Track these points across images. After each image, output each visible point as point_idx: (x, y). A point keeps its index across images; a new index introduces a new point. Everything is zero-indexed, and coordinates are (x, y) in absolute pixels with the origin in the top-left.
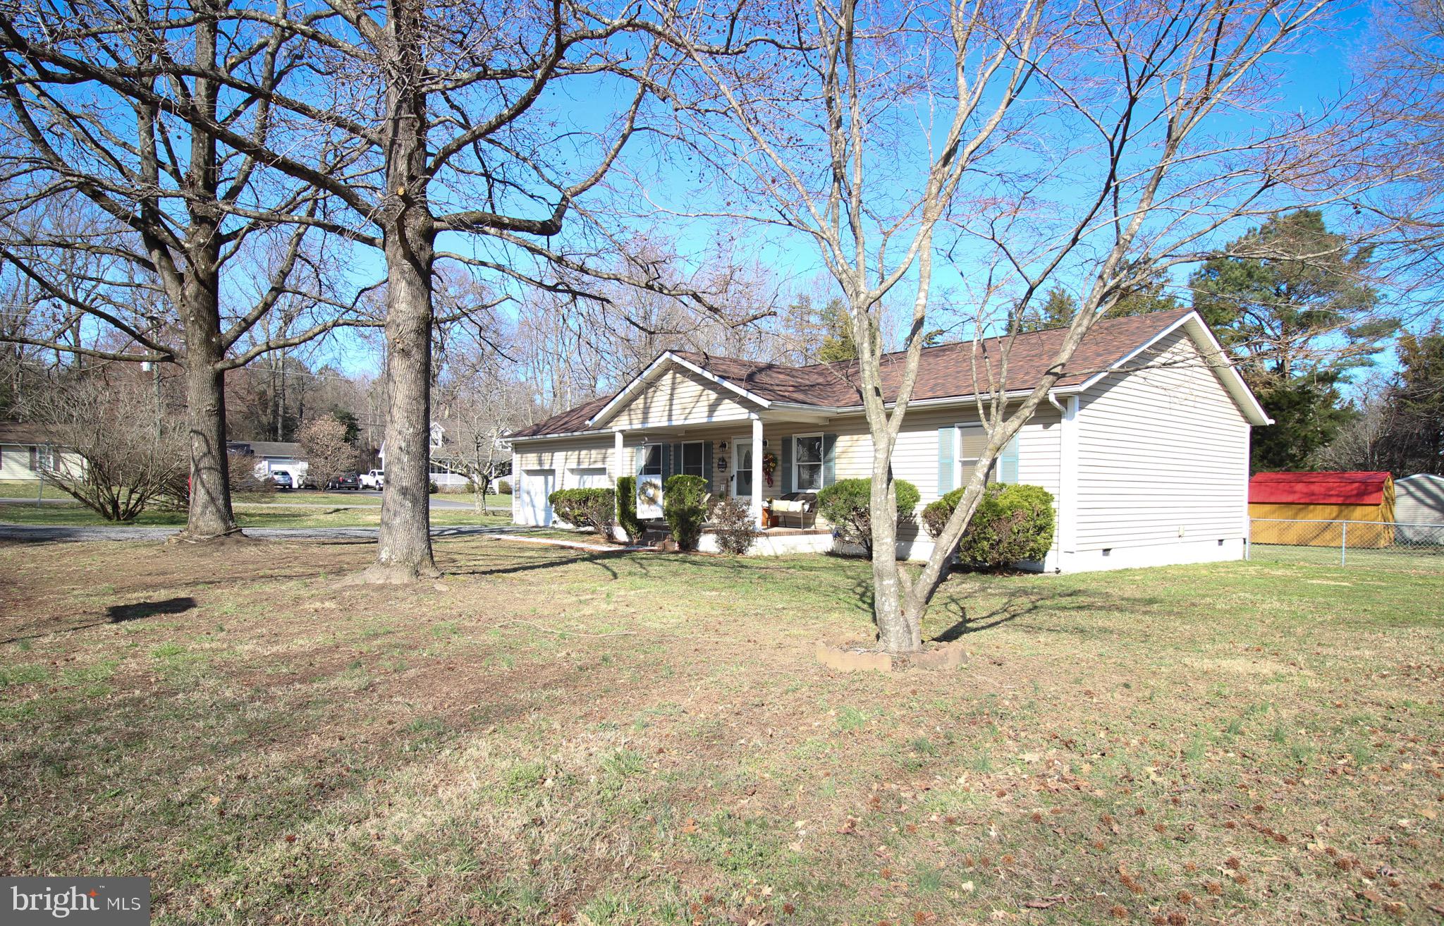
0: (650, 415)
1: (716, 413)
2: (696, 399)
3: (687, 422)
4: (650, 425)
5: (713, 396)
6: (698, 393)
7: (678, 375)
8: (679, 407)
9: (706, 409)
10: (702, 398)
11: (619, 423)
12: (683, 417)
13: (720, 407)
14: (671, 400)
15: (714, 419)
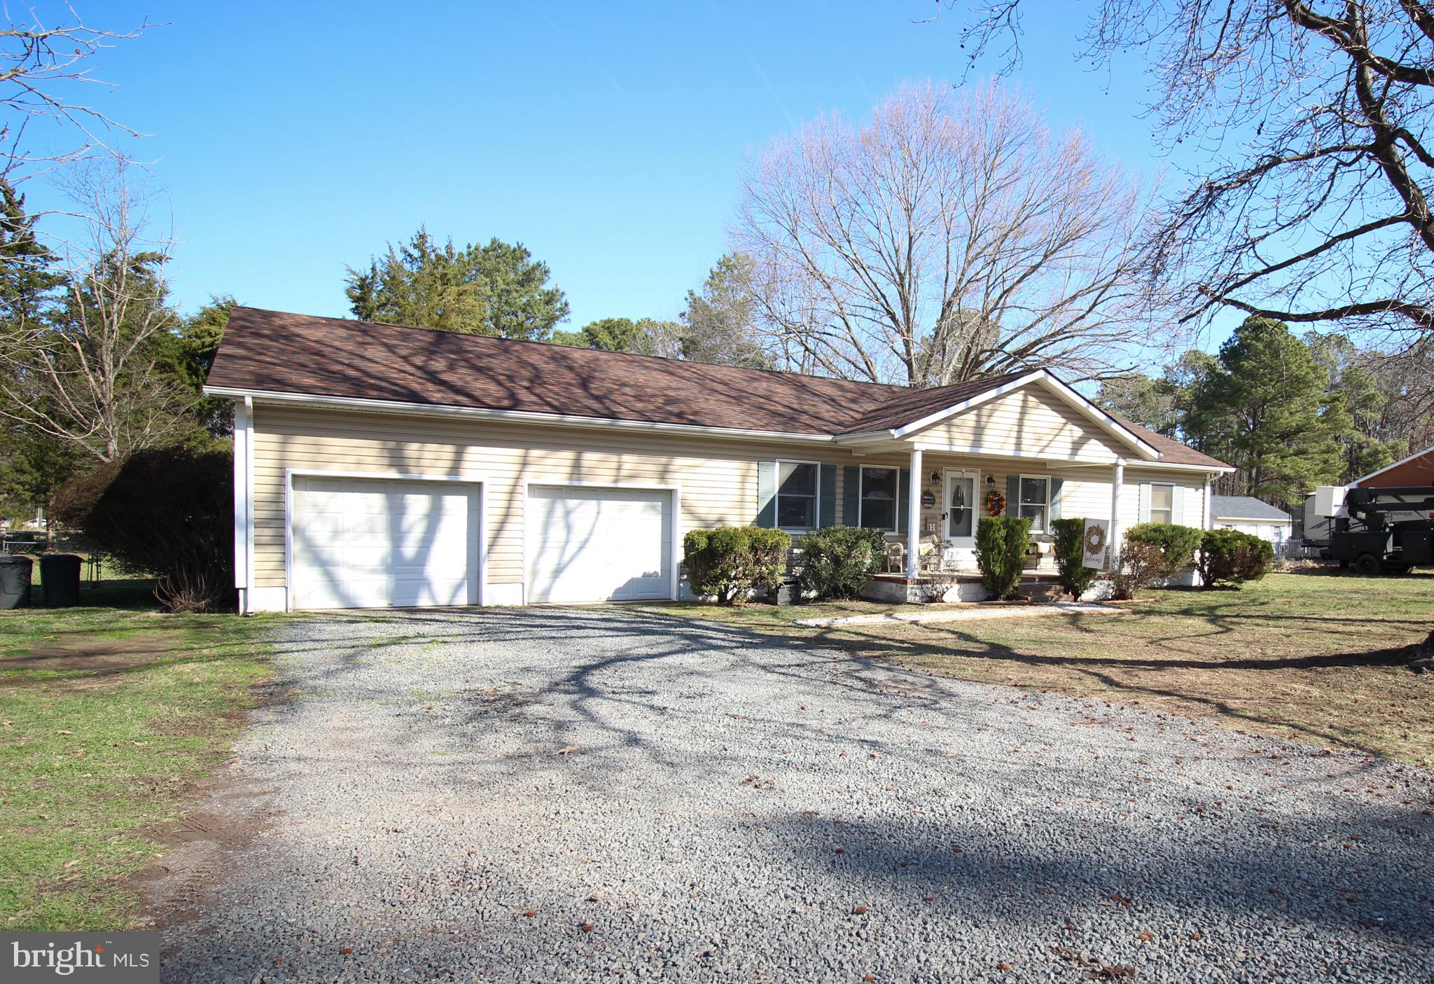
0: (985, 438)
1: (1080, 452)
2: (1055, 432)
3: (1041, 456)
4: (982, 451)
5: (1078, 432)
6: (1060, 426)
7: (1031, 398)
8: (1032, 436)
9: (1070, 446)
10: (1063, 433)
11: (926, 439)
12: (1038, 449)
13: (1085, 447)
14: (1020, 425)
15: (1077, 458)
